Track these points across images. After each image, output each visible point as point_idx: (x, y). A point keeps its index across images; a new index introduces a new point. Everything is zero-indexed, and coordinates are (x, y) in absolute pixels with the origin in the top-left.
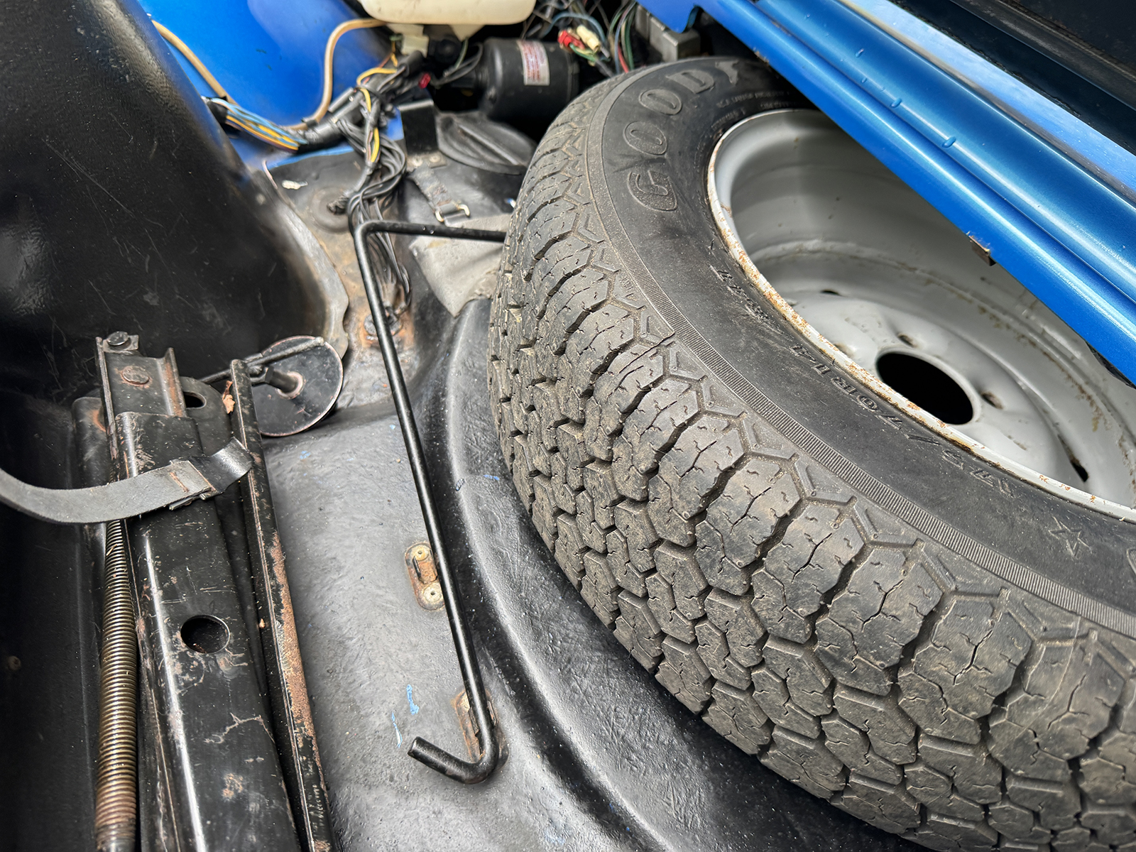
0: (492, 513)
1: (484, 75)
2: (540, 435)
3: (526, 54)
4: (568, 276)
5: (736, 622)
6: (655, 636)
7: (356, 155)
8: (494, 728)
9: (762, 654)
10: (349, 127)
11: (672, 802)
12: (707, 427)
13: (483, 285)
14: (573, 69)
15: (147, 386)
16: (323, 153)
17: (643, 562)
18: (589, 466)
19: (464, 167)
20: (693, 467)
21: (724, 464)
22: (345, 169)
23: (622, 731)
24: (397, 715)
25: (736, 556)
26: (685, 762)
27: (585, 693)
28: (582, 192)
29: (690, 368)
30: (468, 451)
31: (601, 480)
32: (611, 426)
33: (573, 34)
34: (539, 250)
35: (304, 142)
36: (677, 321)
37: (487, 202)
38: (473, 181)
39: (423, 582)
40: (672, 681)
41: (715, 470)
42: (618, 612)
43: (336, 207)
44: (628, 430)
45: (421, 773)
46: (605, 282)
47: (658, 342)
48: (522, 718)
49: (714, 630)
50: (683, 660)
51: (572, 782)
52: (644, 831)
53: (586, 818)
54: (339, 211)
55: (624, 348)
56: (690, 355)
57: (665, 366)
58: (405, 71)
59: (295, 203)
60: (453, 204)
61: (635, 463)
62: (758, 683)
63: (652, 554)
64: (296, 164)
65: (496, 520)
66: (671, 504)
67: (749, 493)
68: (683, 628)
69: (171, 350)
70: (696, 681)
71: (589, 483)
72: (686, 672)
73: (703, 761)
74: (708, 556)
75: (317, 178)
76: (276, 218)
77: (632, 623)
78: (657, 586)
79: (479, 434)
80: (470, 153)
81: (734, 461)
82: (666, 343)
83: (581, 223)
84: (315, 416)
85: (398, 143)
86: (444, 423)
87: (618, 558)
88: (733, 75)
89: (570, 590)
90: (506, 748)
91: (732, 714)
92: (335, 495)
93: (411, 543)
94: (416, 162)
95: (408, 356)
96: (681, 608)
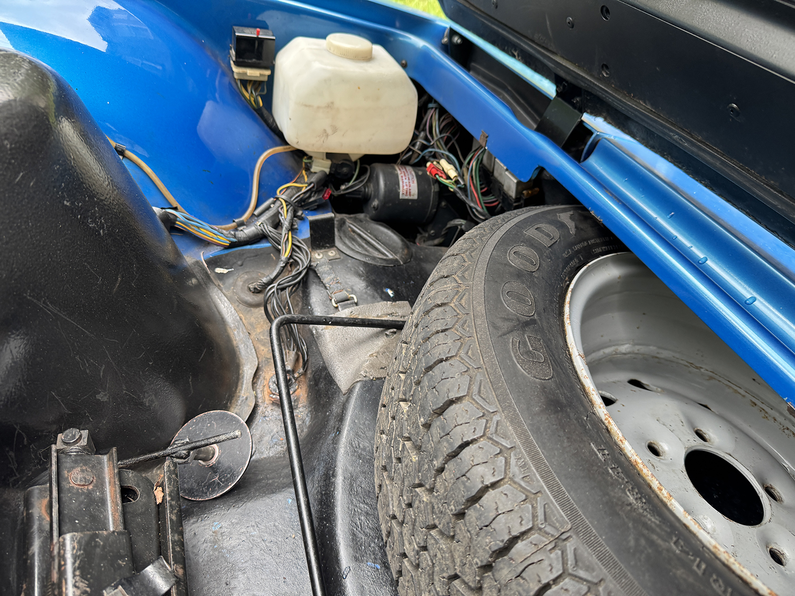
1: (370, 189)
3: (402, 177)
4: (467, 444)
7: (273, 249)
10: (269, 229)
13: (367, 367)
14: (435, 188)
15: (91, 487)
16: (248, 247)
19: (354, 261)
22: (264, 259)
28: (473, 355)
29: (589, 569)
33: (438, 166)
34: (438, 407)
35: (235, 240)
36: (572, 514)
37: (370, 291)
38: (360, 272)
43: (255, 288)
46: (502, 458)
47: (556, 535)
54: (256, 291)
55: (523, 535)
56: (587, 553)
57: (564, 563)
58: (313, 187)
59: (224, 284)
60: (344, 294)
64: (227, 255)
69: (114, 449)
75: (242, 265)
76: (206, 296)
79: (363, 518)
82: (564, 537)
83: (475, 388)
84: (227, 486)
85: (306, 242)
86: (333, 505)
88: (571, 225)
92: (240, 570)
94: (319, 256)
95: (302, 413)
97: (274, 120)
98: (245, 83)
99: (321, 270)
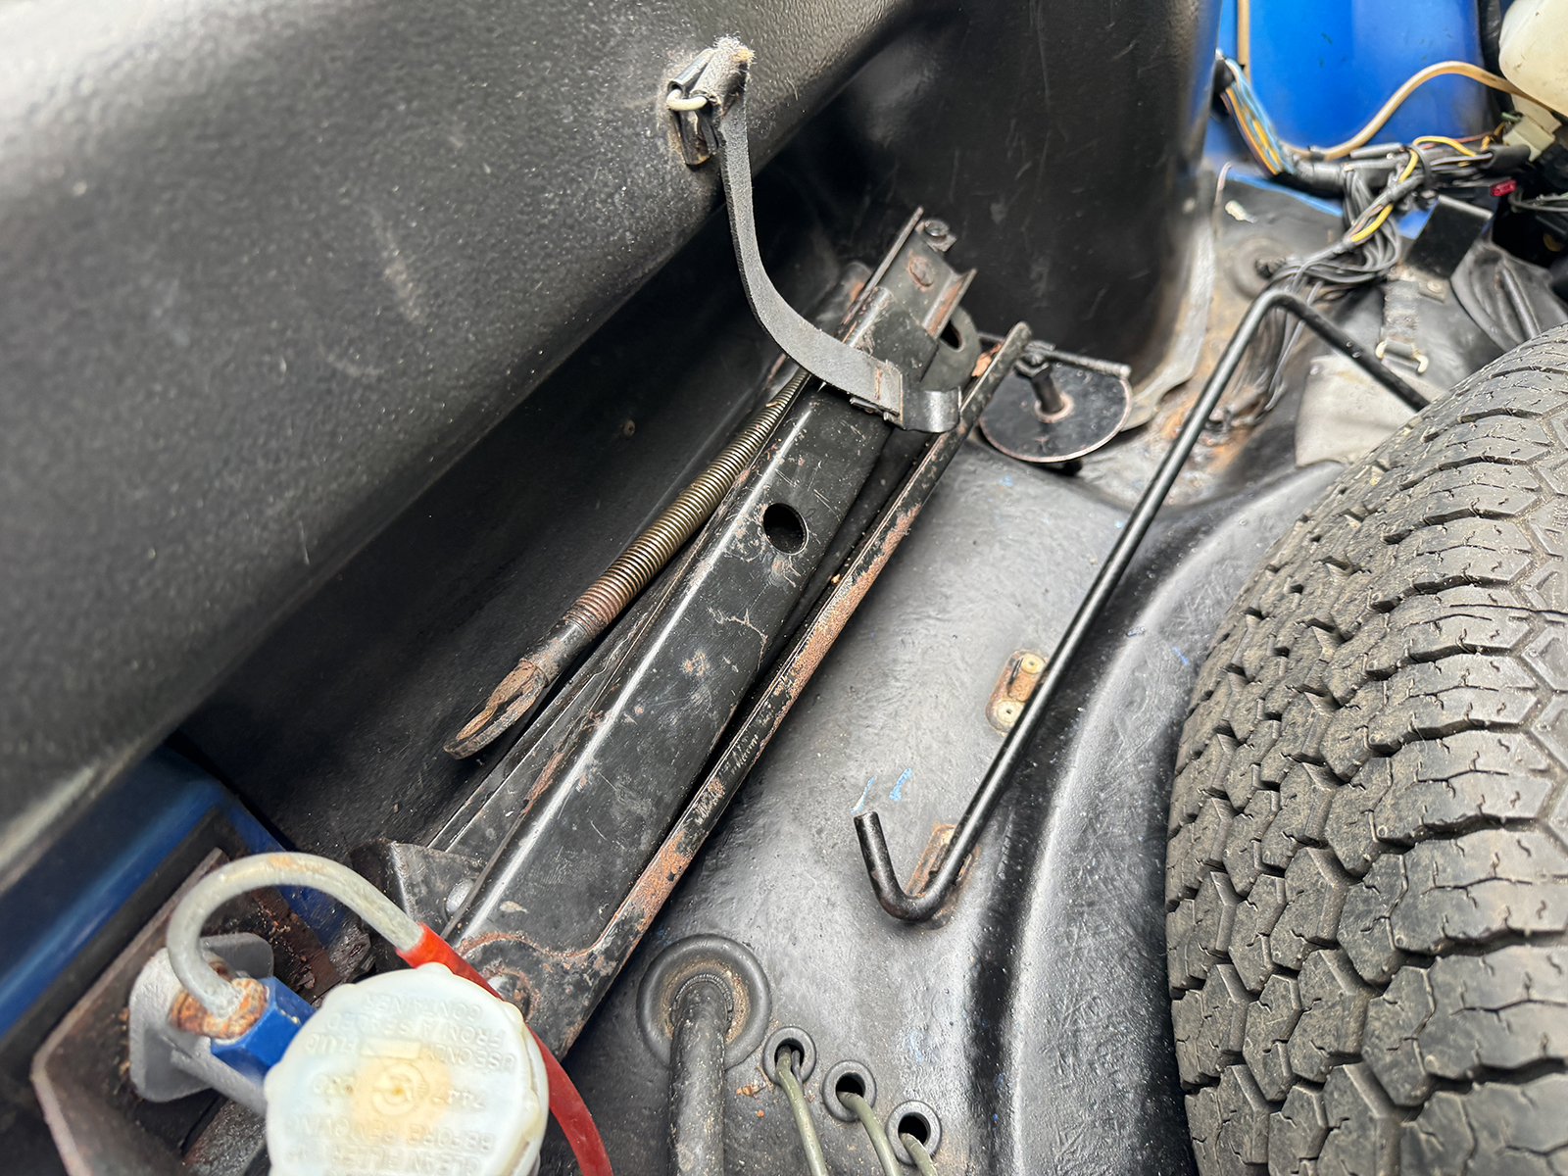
0: (1144, 690)
2: (1282, 624)
4: (1488, 459)
5: (1329, 1008)
6: (1215, 952)
7: (1339, 224)
8: (953, 885)
9: (1329, 1072)
10: (1359, 186)
11: (1067, 1145)
12: (1513, 750)
15: (924, 289)
16: (1302, 198)
17: (1276, 852)
18: (1310, 695)
19: (1467, 318)
20: (1446, 780)
21: (1490, 807)
22: (1313, 231)
23: (1082, 1024)
24: (875, 784)
25: (1404, 928)
26: (1122, 1126)
27: (1077, 950)
29: (1556, 668)
30: (1179, 609)
31: (1310, 720)
32: (1381, 662)
34: (1477, 412)
35: (1291, 170)
38: (1463, 340)
39: (1009, 693)
40: (1188, 1021)
41: (1474, 805)
42: (1193, 892)
43: (1267, 267)
44: (1398, 681)
45: (849, 854)
46: (1533, 497)
47: (1540, 607)
48: (990, 908)
49: (1292, 996)
50: (1224, 1004)
51: (983, 1016)
52: (1010, 1135)
53: (963, 1063)
54: (1265, 272)
55: (1484, 583)
57: (1524, 641)
58: (1487, 161)
60: (1412, 349)
61: (1372, 725)
62: (1292, 1103)
63: (1295, 850)
64: (1260, 191)
65: (1143, 700)
66: (1376, 805)
67: (1495, 866)
68: (1256, 965)
69: (973, 272)
70: (1216, 1042)
71: (1294, 715)
72: (1215, 1021)
73: (1142, 1147)
74: (1366, 901)
75: (1272, 221)
76: (1188, 234)
77: (1200, 916)
78: (1270, 893)
79: (1208, 601)
80: (1489, 310)
81: (1512, 814)
82: (1549, 617)
84: (1049, 454)
85: (1404, 240)
86: (1178, 560)
87: (1248, 827)
89: (1160, 833)
90: (947, 918)
91: (1225, 1116)
93: (1032, 647)
94: (1407, 275)
95: (1203, 480)
96: (1275, 939)
97: (1499, 27)
99: (1394, 292)
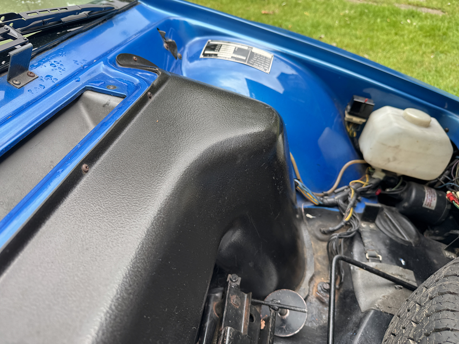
1: (405, 195)
3: (428, 194)
7: (340, 214)
13: (380, 303)
14: (448, 207)
15: (238, 307)
16: (326, 208)
22: (332, 217)
33: (455, 195)
35: (321, 203)
37: (390, 256)
38: (386, 243)
43: (324, 231)
58: (372, 186)
59: (308, 223)
60: (375, 253)
64: (314, 209)
69: (251, 293)
75: (320, 216)
80: (388, 229)
84: (288, 333)
94: (364, 225)
98: (349, 123)
